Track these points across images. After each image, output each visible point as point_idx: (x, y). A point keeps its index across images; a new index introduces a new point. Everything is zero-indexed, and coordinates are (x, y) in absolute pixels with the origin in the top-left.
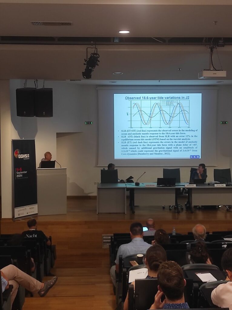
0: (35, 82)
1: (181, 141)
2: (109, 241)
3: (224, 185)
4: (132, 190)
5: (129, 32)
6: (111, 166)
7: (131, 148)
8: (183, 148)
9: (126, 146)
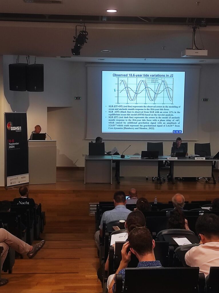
0: (27, 58)
1: (165, 116)
2: (96, 209)
3: (204, 159)
4: (117, 162)
5: (116, 11)
6: (98, 139)
7: (117, 123)
8: (166, 123)
9: (112, 120)
